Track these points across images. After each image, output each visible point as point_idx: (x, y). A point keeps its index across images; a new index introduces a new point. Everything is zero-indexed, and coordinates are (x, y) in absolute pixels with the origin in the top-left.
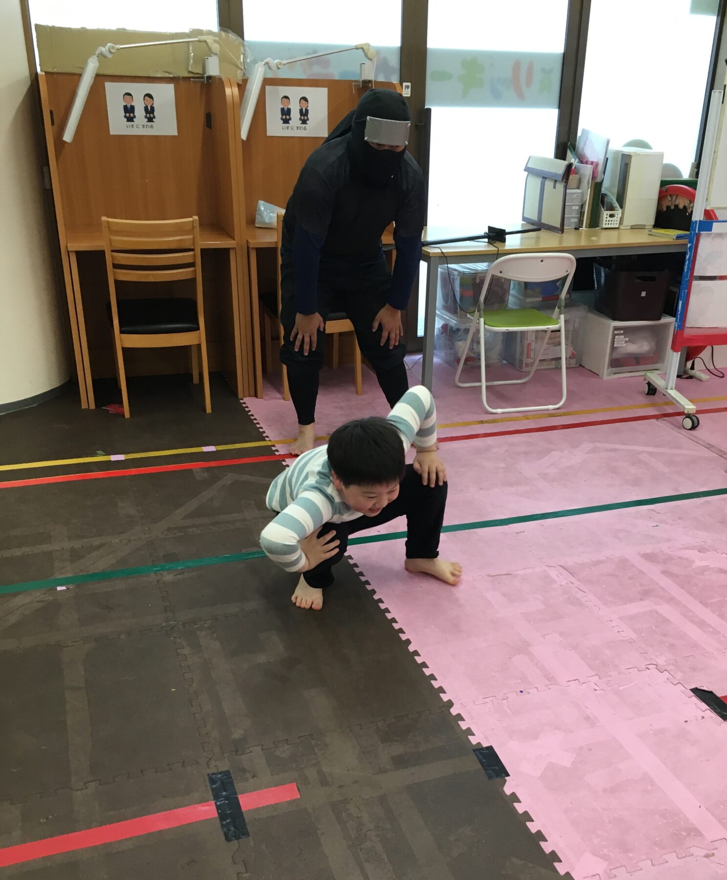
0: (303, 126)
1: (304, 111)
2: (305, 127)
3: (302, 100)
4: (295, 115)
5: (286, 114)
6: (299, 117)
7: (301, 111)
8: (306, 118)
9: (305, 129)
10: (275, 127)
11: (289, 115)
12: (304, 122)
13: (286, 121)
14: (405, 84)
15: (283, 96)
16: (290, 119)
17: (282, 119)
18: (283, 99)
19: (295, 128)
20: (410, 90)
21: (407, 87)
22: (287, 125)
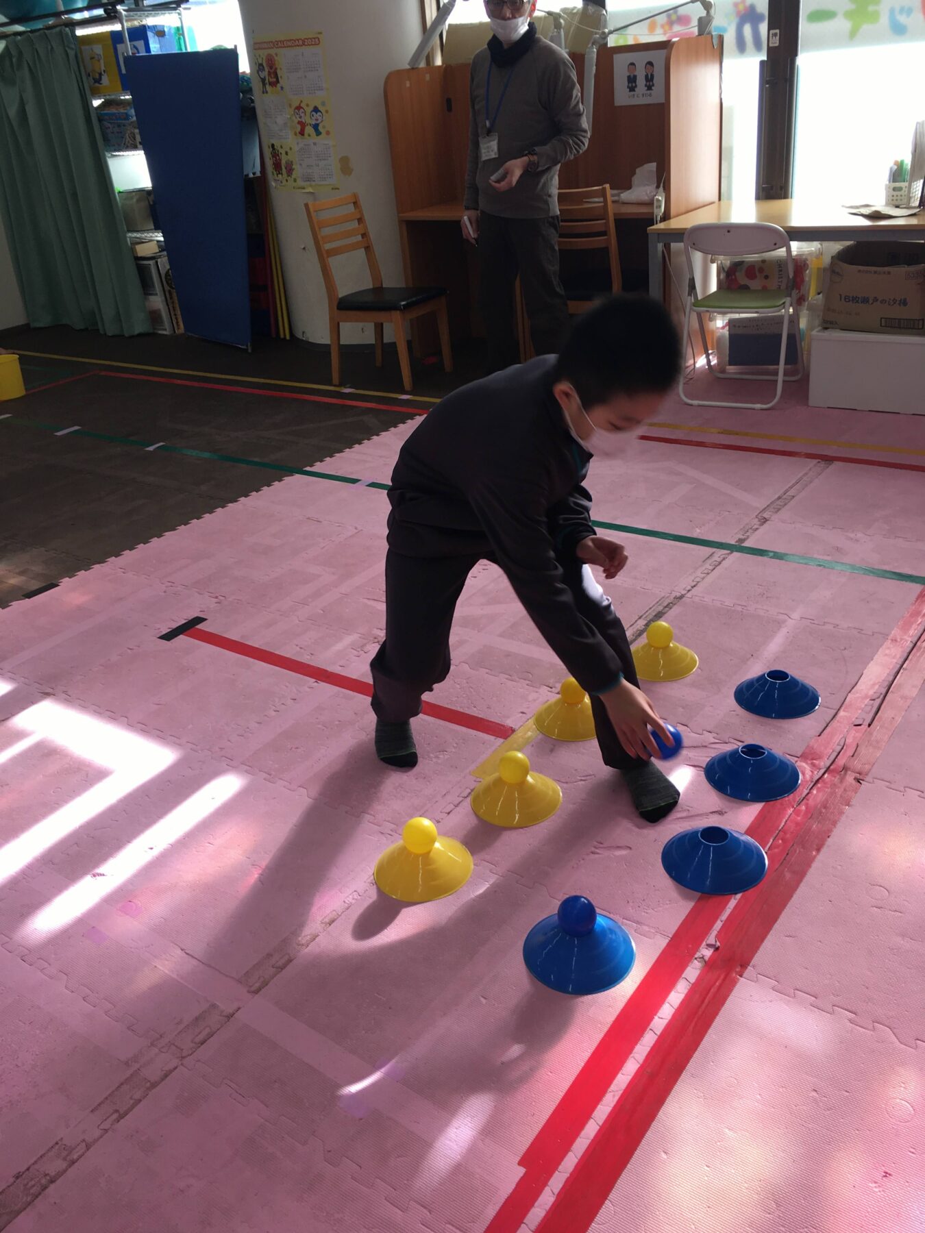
0: (649, 92)
1: (649, 76)
2: (650, 94)
3: (648, 65)
4: (641, 82)
5: (632, 80)
6: (645, 82)
7: (646, 76)
8: (651, 84)
9: (650, 95)
10: (622, 97)
11: (635, 82)
12: (649, 88)
13: (632, 89)
14: (772, 32)
15: (629, 63)
16: (636, 86)
17: (628, 87)
18: (630, 66)
19: (641, 96)
20: (778, 38)
21: (775, 35)
22: (632, 93)
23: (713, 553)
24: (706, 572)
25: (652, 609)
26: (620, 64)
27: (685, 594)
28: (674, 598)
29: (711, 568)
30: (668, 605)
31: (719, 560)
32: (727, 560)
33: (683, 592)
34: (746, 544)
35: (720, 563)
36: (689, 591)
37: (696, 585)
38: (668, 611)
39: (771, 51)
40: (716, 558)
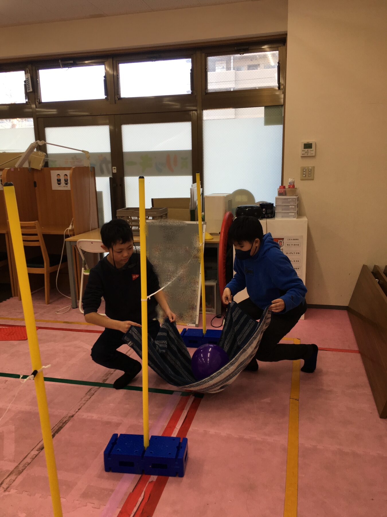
0: (66, 185)
1: (66, 180)
3: (65, 176)
4: (63, 181)
5: (59, 181)
6: (64, 182)
7: (65, 180)
8: (67, 182)
9: (67, 187)
10: (55, 186)
11: (60, 181)
12: (66, 184)
13: (59, 184)
14: (113, 167)
15: (57, 174)
16: (61, 183)
17: (58, 183)
19: (63, 187)
20: (116, 170)
21: (115, 169)
23: (91, 389)
24: (86, 400)
25: (57, 425)
26: (54, 174)
27: (75, 414)
28: (69, 417)
29: (89, 397)
30: (66, 421)
31: (93, 392)
32: (97, 392)
33: (74, 413)
34: (106, 382)
35: (94, 394)
36: (77, 412)
37: (81, 408)
38: (65, 425)
39: (113, 174)
40: (92, 392)
